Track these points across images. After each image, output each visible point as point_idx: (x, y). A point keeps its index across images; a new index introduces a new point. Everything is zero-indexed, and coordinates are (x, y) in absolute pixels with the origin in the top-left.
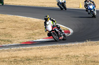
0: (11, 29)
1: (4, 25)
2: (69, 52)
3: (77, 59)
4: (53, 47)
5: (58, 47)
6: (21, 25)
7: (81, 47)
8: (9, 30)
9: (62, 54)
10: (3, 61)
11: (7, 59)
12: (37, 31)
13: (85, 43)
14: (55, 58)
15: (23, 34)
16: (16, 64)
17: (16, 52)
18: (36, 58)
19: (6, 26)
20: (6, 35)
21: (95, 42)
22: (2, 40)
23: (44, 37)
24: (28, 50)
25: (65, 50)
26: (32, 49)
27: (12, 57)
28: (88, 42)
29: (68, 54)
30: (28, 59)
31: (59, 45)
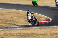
0: (16, 17)
1: (11, 15)
3: (57, 35)
6: (21, 15)
8: (14, 18)
9: (47, 32)
10: (14, 36)
11: (16, 35)
14: (43, 34)
15: (23, 21)
16: (21, 37)
17: (20, 31)
18: (32, 34)
19: (13, 16)
20: (13, 21)
22: (11, 24)
24: (27, 29)
26: (29, 29)
27: (18, 33)
29: (51, 32)
30: (28, 35)
31: (45, 27)
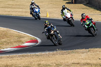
2: (40, 60)
4: (23, 56)
5: (28, 56)
7: (51, 56)
9: (33, 63)
12: (4, 40)
13: (55, 52)
21: (66, 51)
23: (11, 46)
25: (35, 59)
26: (1, 58)
28: (59, 52)
29: (39, 63)
31: (29, 54)
